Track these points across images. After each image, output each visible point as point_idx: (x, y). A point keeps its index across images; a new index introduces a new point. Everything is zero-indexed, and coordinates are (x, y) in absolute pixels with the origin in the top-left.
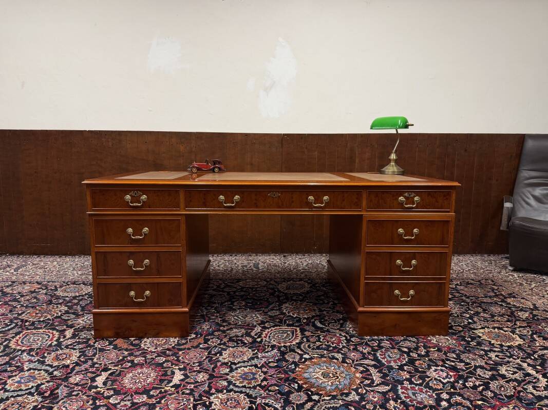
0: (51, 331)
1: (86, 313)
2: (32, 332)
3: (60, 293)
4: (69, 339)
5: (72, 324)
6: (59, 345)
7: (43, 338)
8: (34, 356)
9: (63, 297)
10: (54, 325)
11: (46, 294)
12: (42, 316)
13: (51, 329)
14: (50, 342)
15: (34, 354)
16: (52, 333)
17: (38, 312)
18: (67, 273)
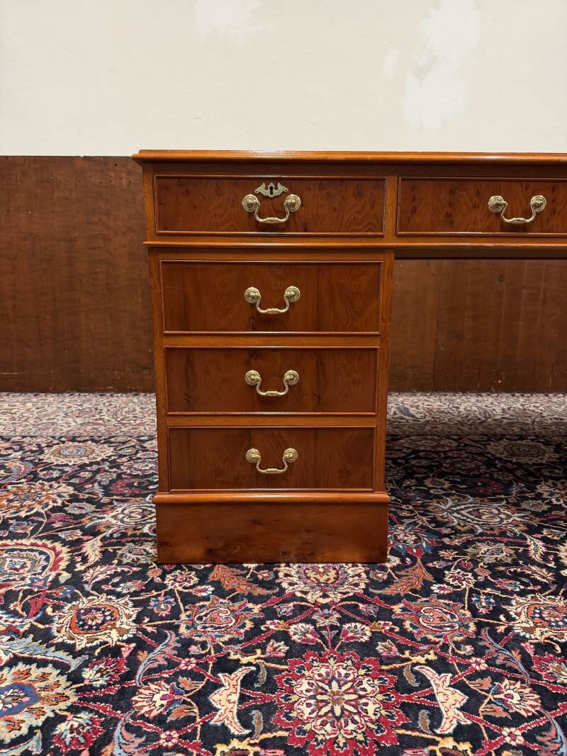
0: (48, 543)
1: (117, 500)
2: (6, 545)
3: (48, 457)
4: (96, 564)
5: (94, 527)
6: (76, 580)
7: (34, 562)
8: (21, 616)
9: (57, 465)
10: (53, 529)
11: (22, 459)
12: (22, 506)
13: (48, 538)
14: (54, 574)
15: (19, 609)
16: (54, 549)
17: (11, 497)
18: (55, 421)
